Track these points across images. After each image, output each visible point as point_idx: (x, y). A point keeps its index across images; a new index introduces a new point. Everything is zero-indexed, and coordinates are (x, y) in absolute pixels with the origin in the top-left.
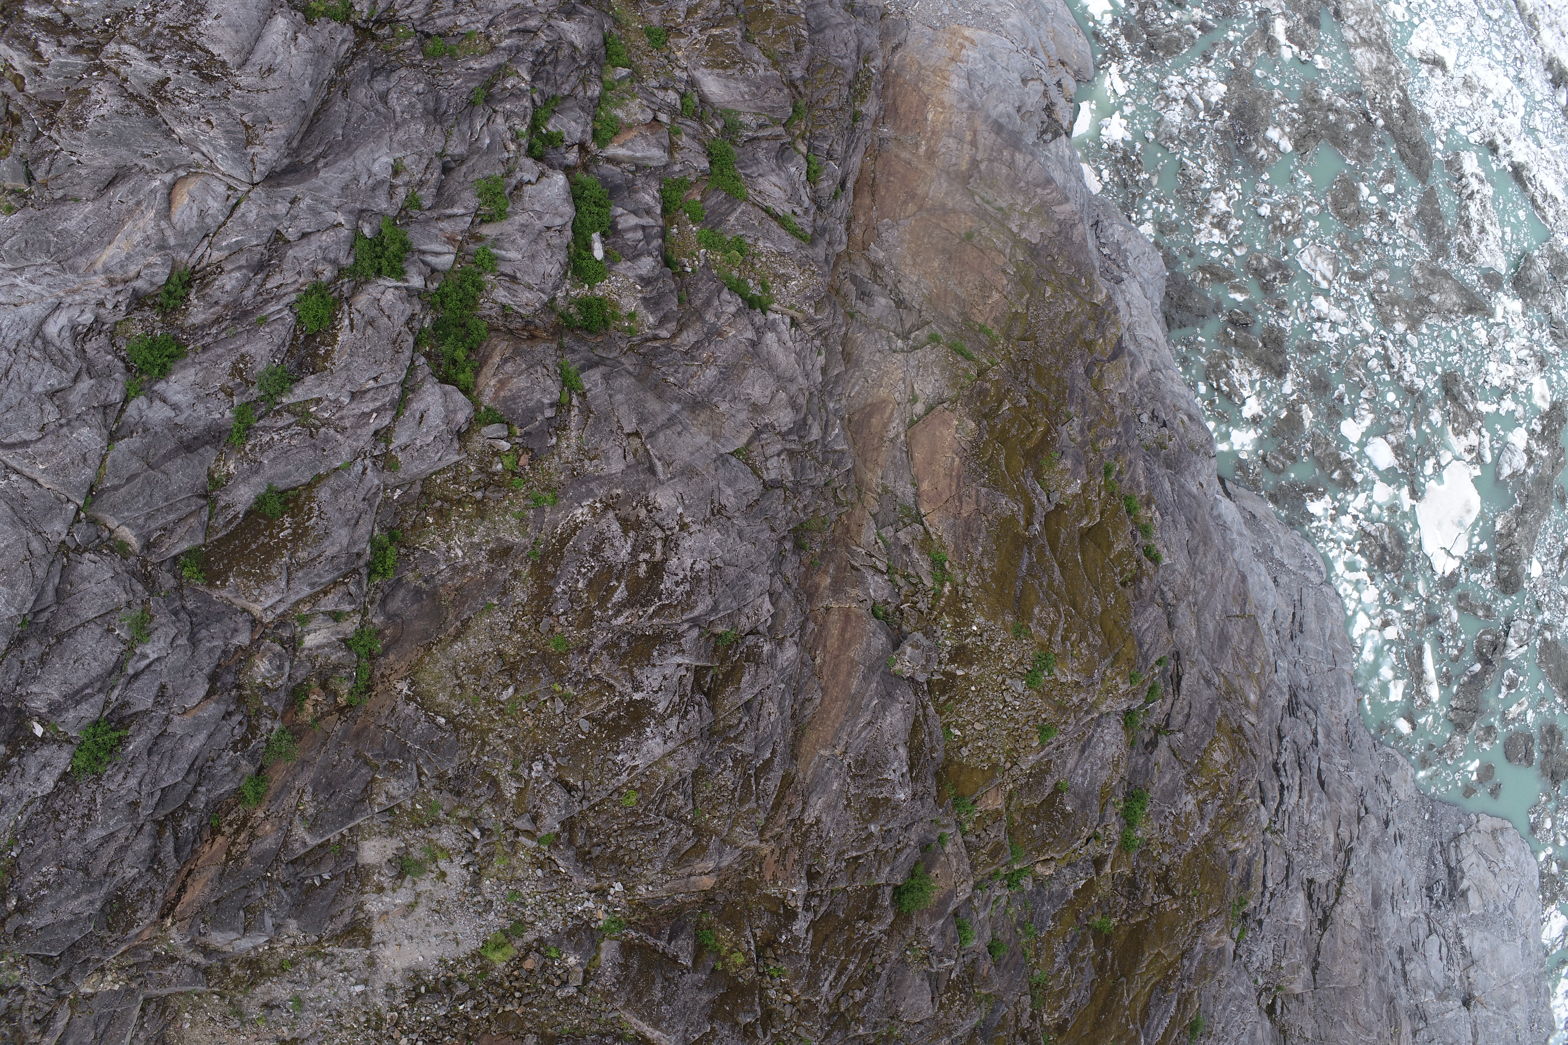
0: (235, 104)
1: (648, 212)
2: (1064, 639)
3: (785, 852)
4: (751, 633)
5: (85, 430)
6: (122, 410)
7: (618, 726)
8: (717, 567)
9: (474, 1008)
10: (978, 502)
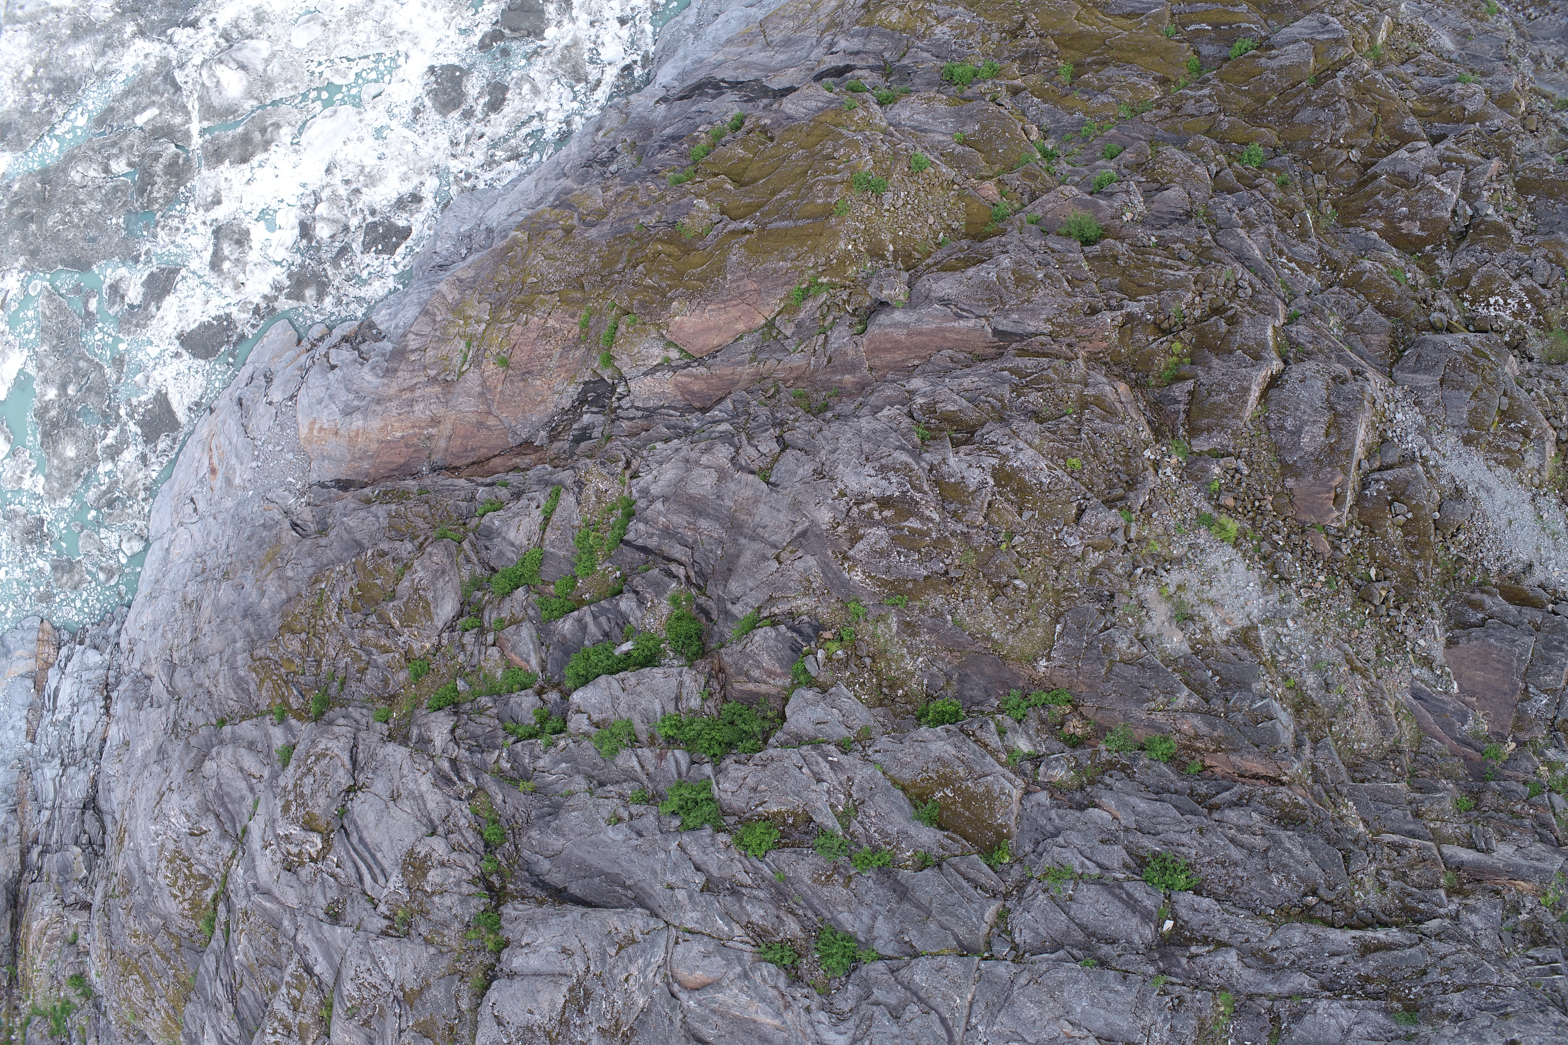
0: (604, 966)
1: (580, 620)
2: (837, 172)
3: (1081, 338)
4: (912, 417)
5: (917, 978)
6: (890, 958)
7: (1019, 489)
8: (867, 459)
9: (1278, 533)
10: (741, 279)
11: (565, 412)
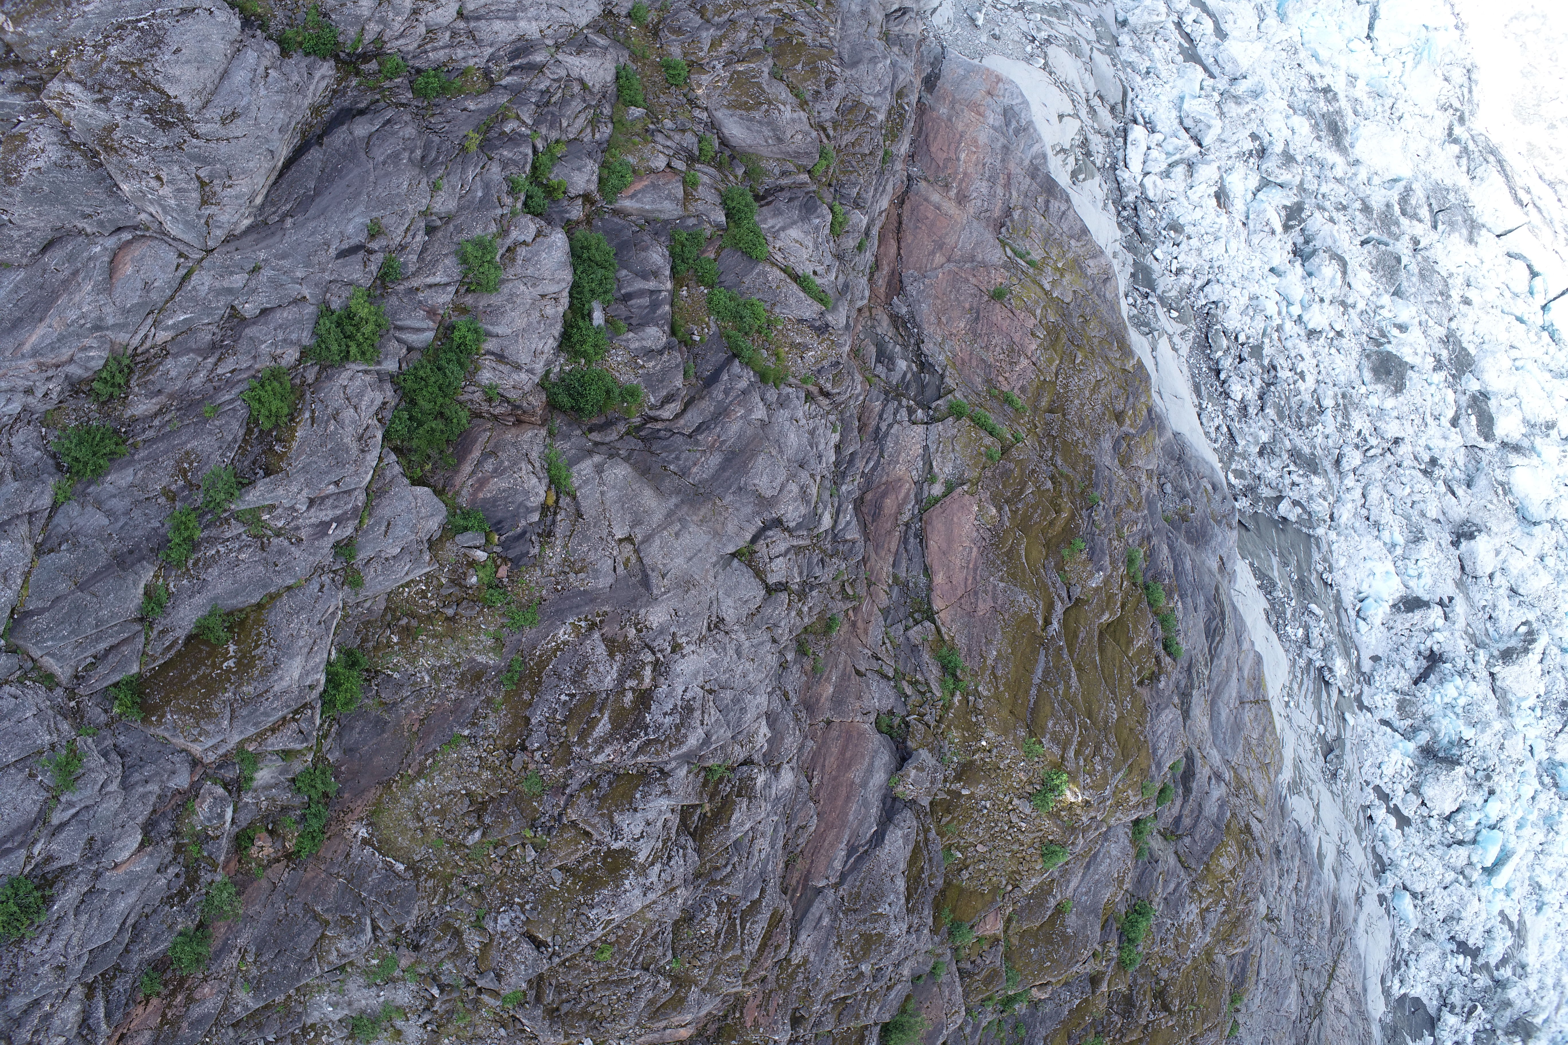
0: (191, 156)
1: (656, 274)
2: (1077, 753)
3: (768, 996)
4: (744, 764)
5: (9, 543)
6: (50, 518)
7: (594, 878)
8: (711, 692)
10: (995, 599)
11: (920, 342)
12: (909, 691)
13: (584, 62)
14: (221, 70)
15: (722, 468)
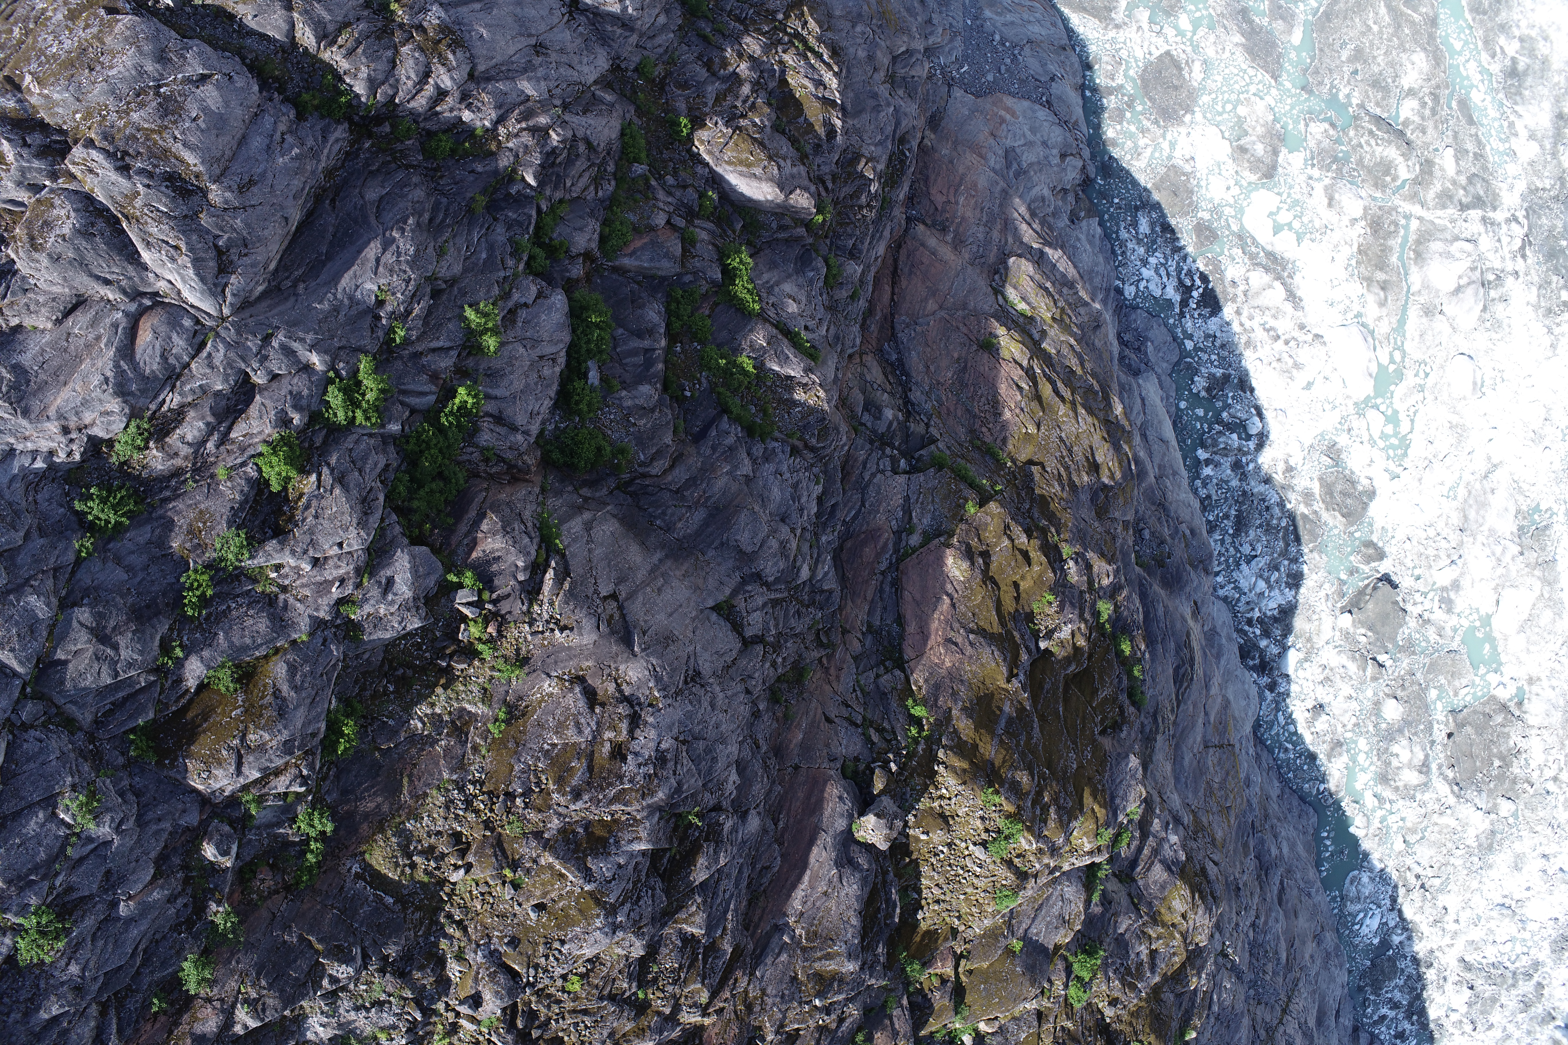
1: (652, 332)
2: (1034, 802)
3: (726, 1025)
4: (713, 810)
5: (33, 598)
6: (73, 573)
11: (907, 389)
12: (875, 738)
13: (590, 121)
14: (239, 136)
15: (706, 524)
